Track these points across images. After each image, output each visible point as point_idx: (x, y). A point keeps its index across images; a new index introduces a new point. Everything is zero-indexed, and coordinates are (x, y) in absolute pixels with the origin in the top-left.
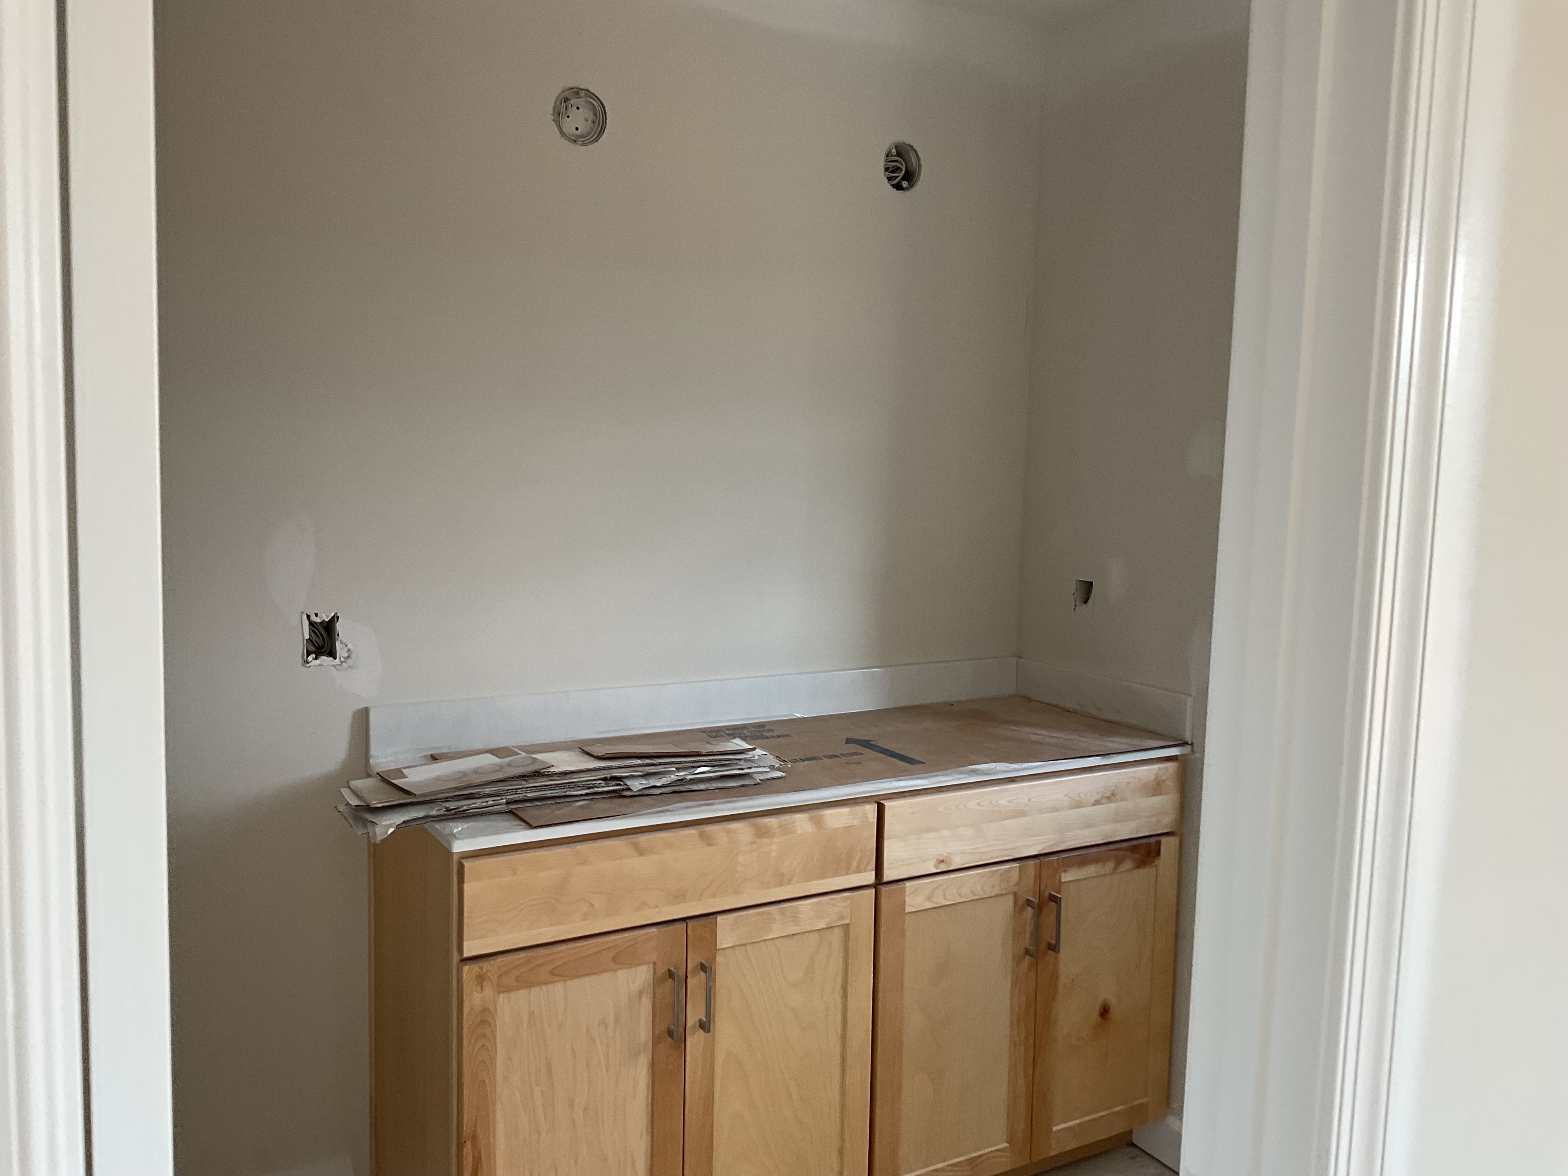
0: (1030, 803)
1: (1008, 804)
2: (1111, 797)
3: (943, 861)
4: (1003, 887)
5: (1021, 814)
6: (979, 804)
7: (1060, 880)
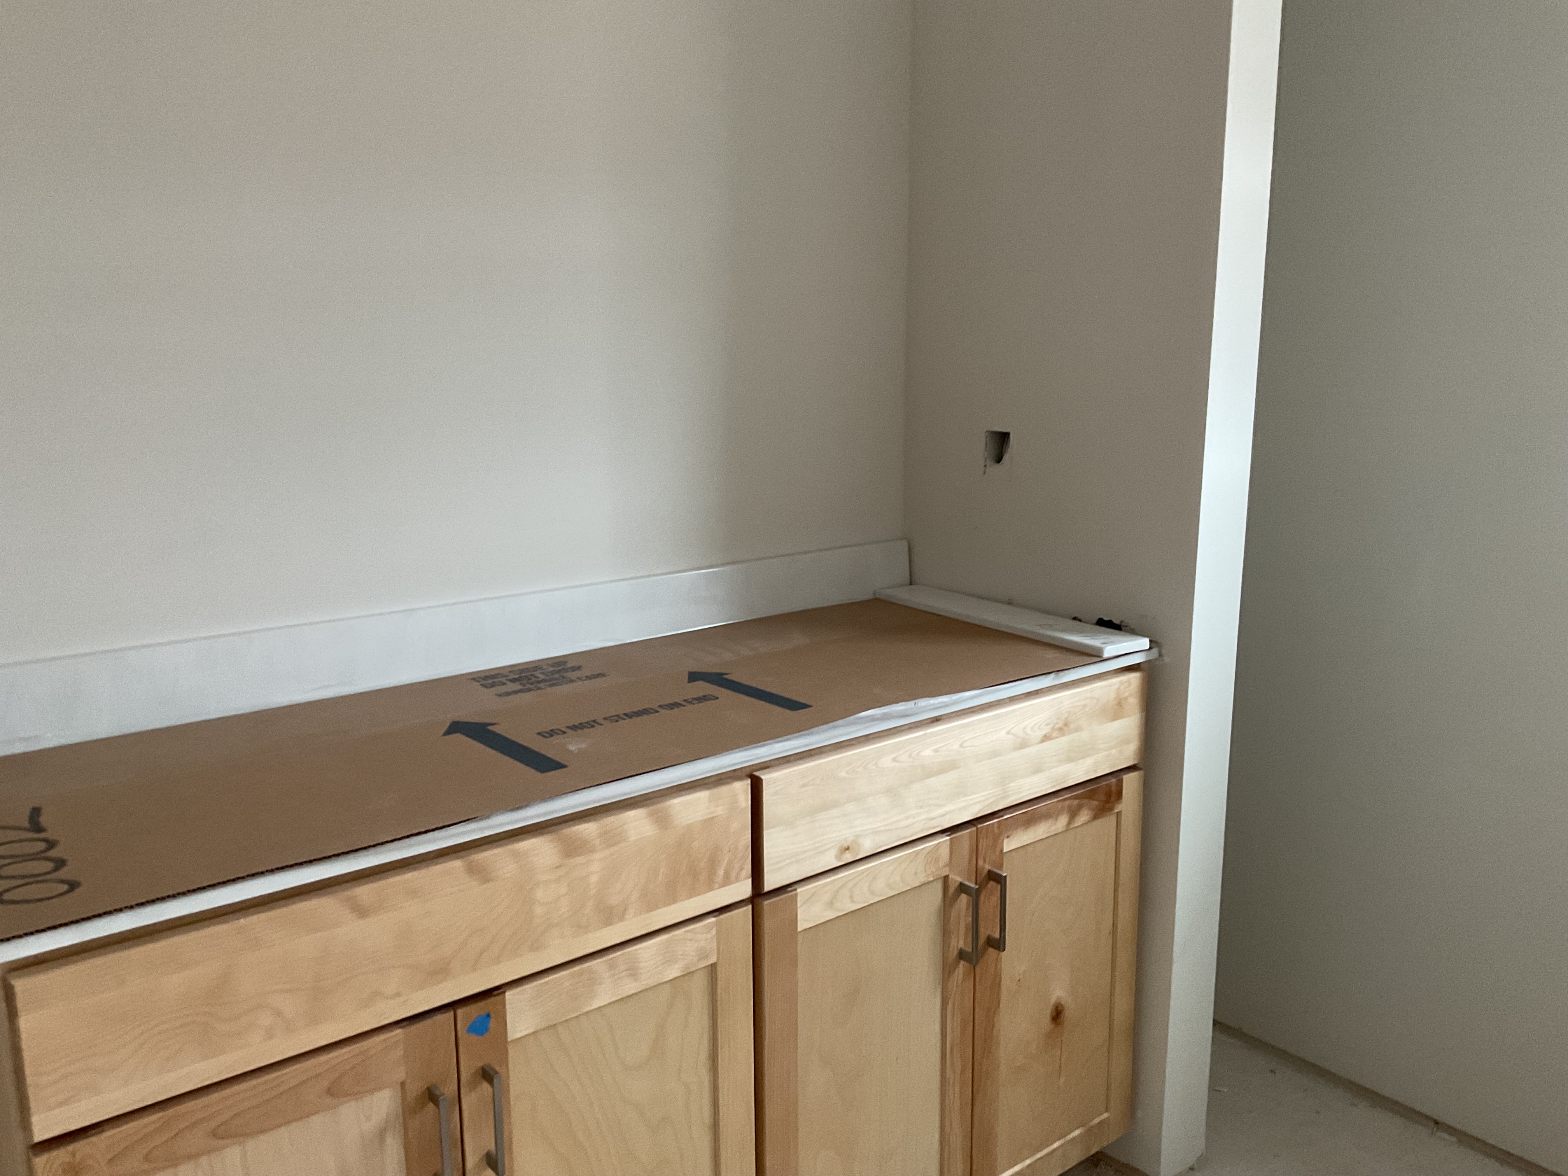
0: (962, 750)
1: (933, 754)
2: (1063, 728)
3: (848, 849)
4: (929, 872)
5: (950, 766)
6: (894, 760)
7: (1002, 850)
